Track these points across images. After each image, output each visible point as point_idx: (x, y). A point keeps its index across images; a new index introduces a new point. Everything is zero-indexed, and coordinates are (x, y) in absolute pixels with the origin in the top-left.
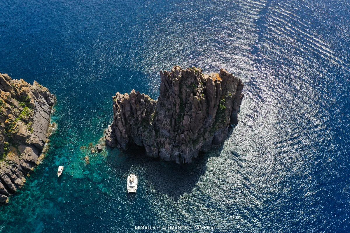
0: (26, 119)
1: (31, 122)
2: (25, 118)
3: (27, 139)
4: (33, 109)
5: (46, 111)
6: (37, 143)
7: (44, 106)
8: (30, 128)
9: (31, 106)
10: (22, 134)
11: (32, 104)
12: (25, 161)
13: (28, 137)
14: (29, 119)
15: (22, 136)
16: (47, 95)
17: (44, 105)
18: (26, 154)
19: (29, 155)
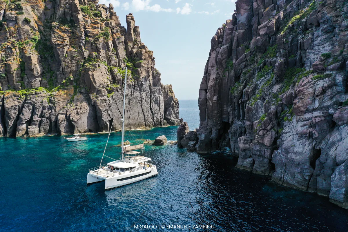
0: (117, 76)
1: (119, 86)
2: (116, 74)
3: (95, 94)
4: (136, 80)
5: (153, 111)
6: (100, 108)
7: (155, 104)
8: (111, 89)
9: (136, 74)
10: (93, 78)
11: (139, 74)
12: (66, 114)
13: (99, 92)
14: (120, 80)
15: (92, 80)
16: (172, 104)
17: (157, 101)
18: (76, 108)
19: (77, 113)
